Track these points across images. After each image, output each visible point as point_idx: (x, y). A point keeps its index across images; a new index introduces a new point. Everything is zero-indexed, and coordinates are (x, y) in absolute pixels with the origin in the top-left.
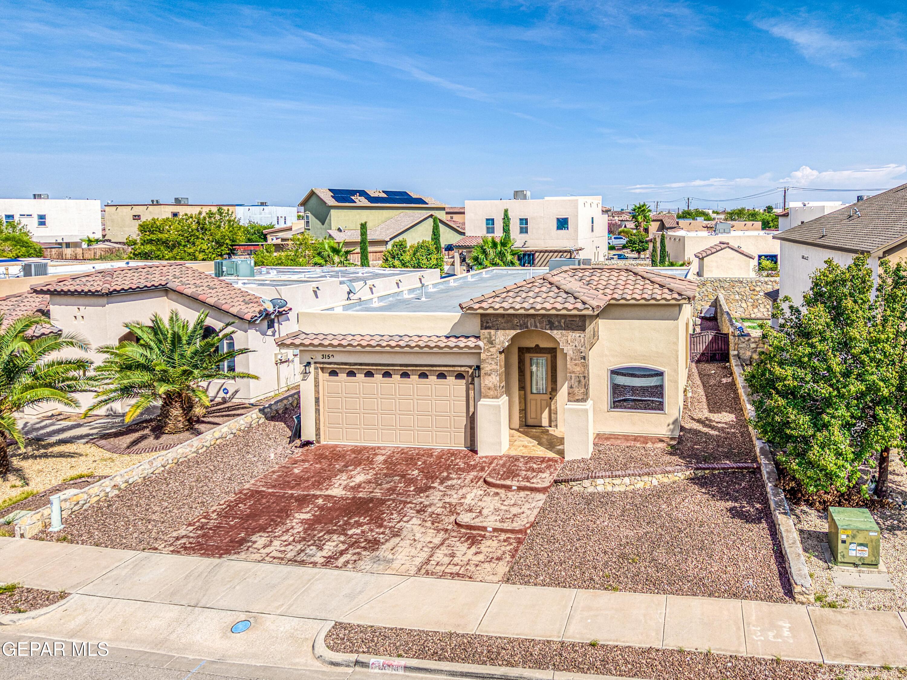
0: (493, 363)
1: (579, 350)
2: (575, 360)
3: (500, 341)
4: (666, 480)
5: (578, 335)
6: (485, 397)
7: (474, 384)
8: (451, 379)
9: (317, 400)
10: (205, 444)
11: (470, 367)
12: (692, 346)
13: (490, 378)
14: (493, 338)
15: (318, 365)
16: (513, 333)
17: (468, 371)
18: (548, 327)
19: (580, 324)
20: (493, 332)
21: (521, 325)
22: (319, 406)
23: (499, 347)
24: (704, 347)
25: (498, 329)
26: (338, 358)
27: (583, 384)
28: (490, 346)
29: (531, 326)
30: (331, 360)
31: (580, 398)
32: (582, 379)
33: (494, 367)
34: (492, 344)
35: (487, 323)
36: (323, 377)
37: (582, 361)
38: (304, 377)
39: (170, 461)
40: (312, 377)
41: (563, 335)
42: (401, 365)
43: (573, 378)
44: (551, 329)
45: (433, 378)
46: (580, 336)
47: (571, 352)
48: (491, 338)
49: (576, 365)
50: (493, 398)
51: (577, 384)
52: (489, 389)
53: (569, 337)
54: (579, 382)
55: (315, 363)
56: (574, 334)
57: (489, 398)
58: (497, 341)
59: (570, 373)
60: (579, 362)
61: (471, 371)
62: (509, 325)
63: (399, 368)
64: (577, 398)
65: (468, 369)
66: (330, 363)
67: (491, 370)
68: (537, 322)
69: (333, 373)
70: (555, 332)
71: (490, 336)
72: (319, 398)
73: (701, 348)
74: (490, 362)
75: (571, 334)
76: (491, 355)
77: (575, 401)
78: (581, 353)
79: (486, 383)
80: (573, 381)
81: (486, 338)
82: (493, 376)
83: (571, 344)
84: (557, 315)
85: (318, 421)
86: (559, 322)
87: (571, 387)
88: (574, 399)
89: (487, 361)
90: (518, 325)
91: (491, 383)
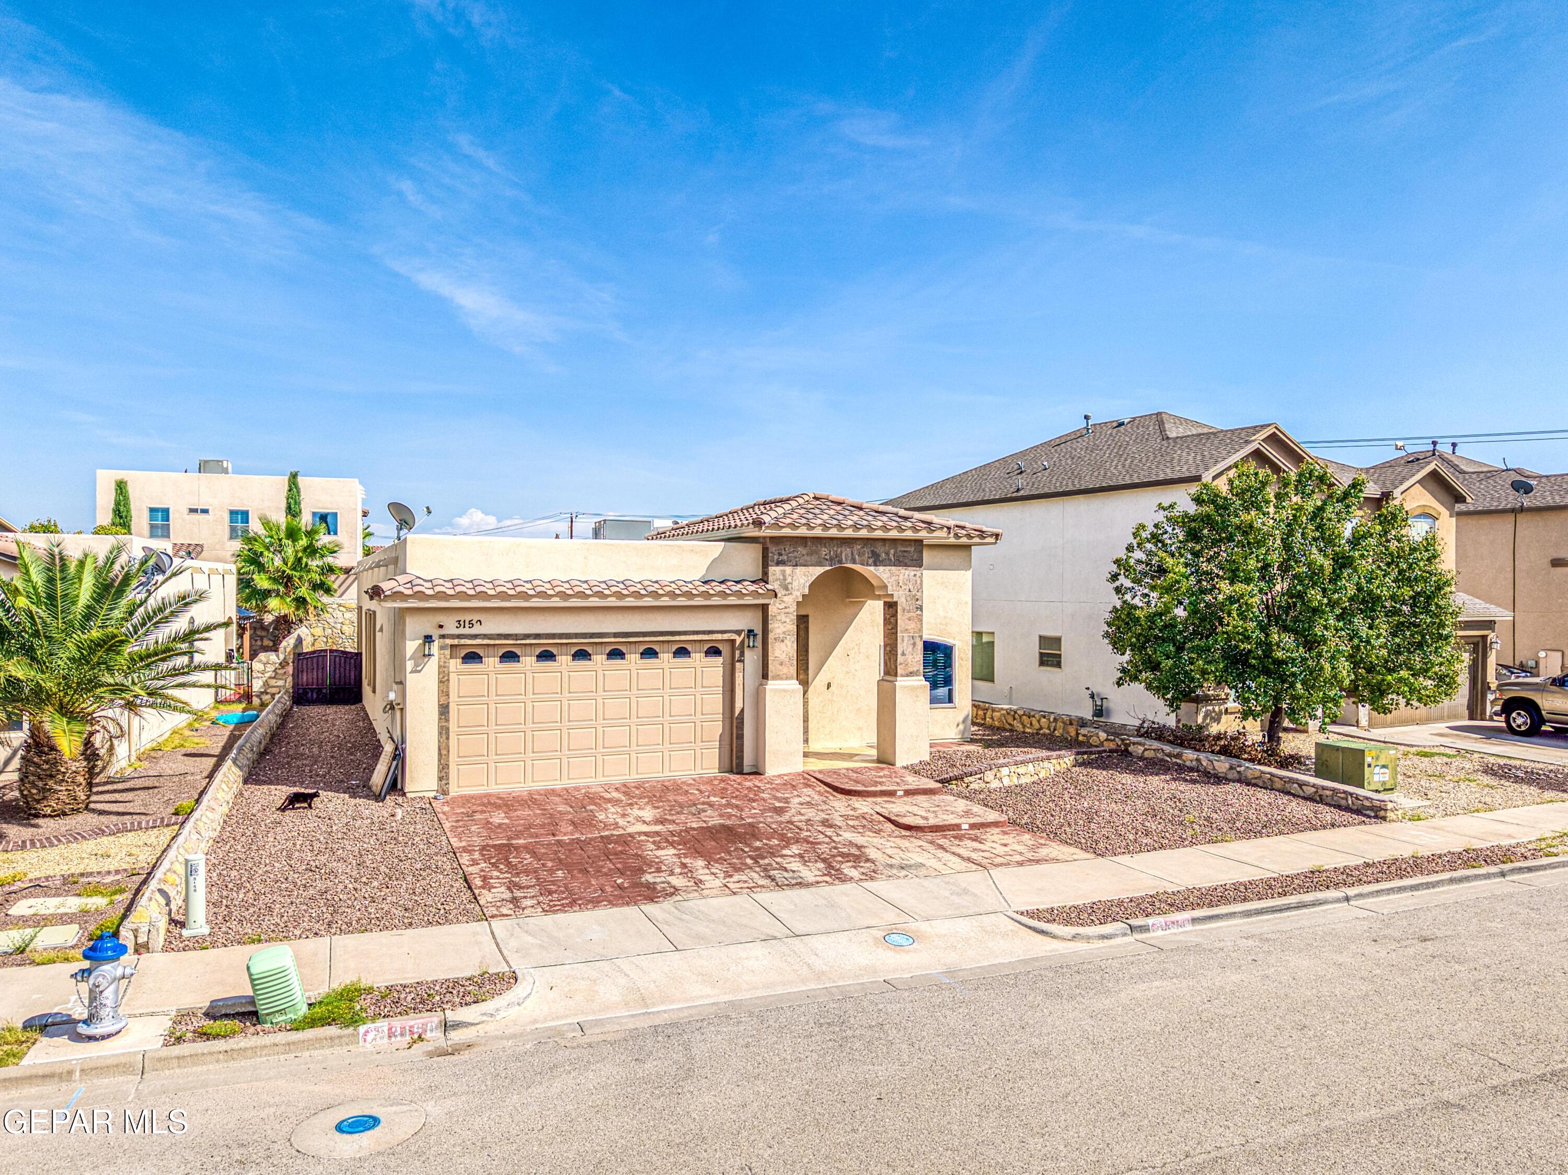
0: (787, 620)
1: (914, 596)
2: (909, 612)
3: (799, 585)
5: (913, 573)
6: (777, 677)
7: (743, 661)
8: (697, 657)
9: (444, 710)
11: (738, 632)
13: (782, 645)
14: (789, 580)
15: (449, 642)
16: (819, 570)
17: (733, 641)
18: (871, 561)
19: (915, 557)
20: (788, 570)
21: (831, 559)
22: (447, 720)
23: (798, 594)
25: (796, 565)
26: (492, 625)
27: (919, 648)
28: (784, 592)
29: (846, 560)
30: (477, 630)
31: (916, 670)
32: (918, 641)
33: (789, 627)
34: (787, 589)
35: (780, 554)
36: (455, 664)
37: (919, 612)
38: (416, 665)
40: (432, 666)
41: (892, 574)
42: (616, 635)
43: (906, 639)
44: (876, 565)
45: (666, 657)
46: (915, 575)
47: (903, 600)
48: (785, 579)
49: (909, 619)
51: (911, 647)
52: (781, 664)
53: (901, 577)
54: (914, 645)
55: (443, 637)
56: (907, 572)
57: (781, 679)
58: (795, 584)
59: (902, 632)
60: (914, 615)
61: (739, 640)
62: (814, 558)
63: (613, 640)
64: (911, 670)
65: (734, 636)
66: (475, 636)
67: (784, 633)
68: (855, 553)
69: (472, 657)
70: (881, 568)
71: (784, 576)
72: (447, 706)
74: (784, 619)
75: (903, 571)
76: (786, 608)
77: (907, 676)
78: (917, 600)
79: (776, 655)
80: (905, 644)
81: (777, 580)
82: (787, 642)
83: (904, 587)
84: (884, 540)
85: (444, 752)
86: (887, 554)
87: (903, 654)
88: (907, 672)
89: (779, 618)
90: (828, 557)
91: (784, 655)
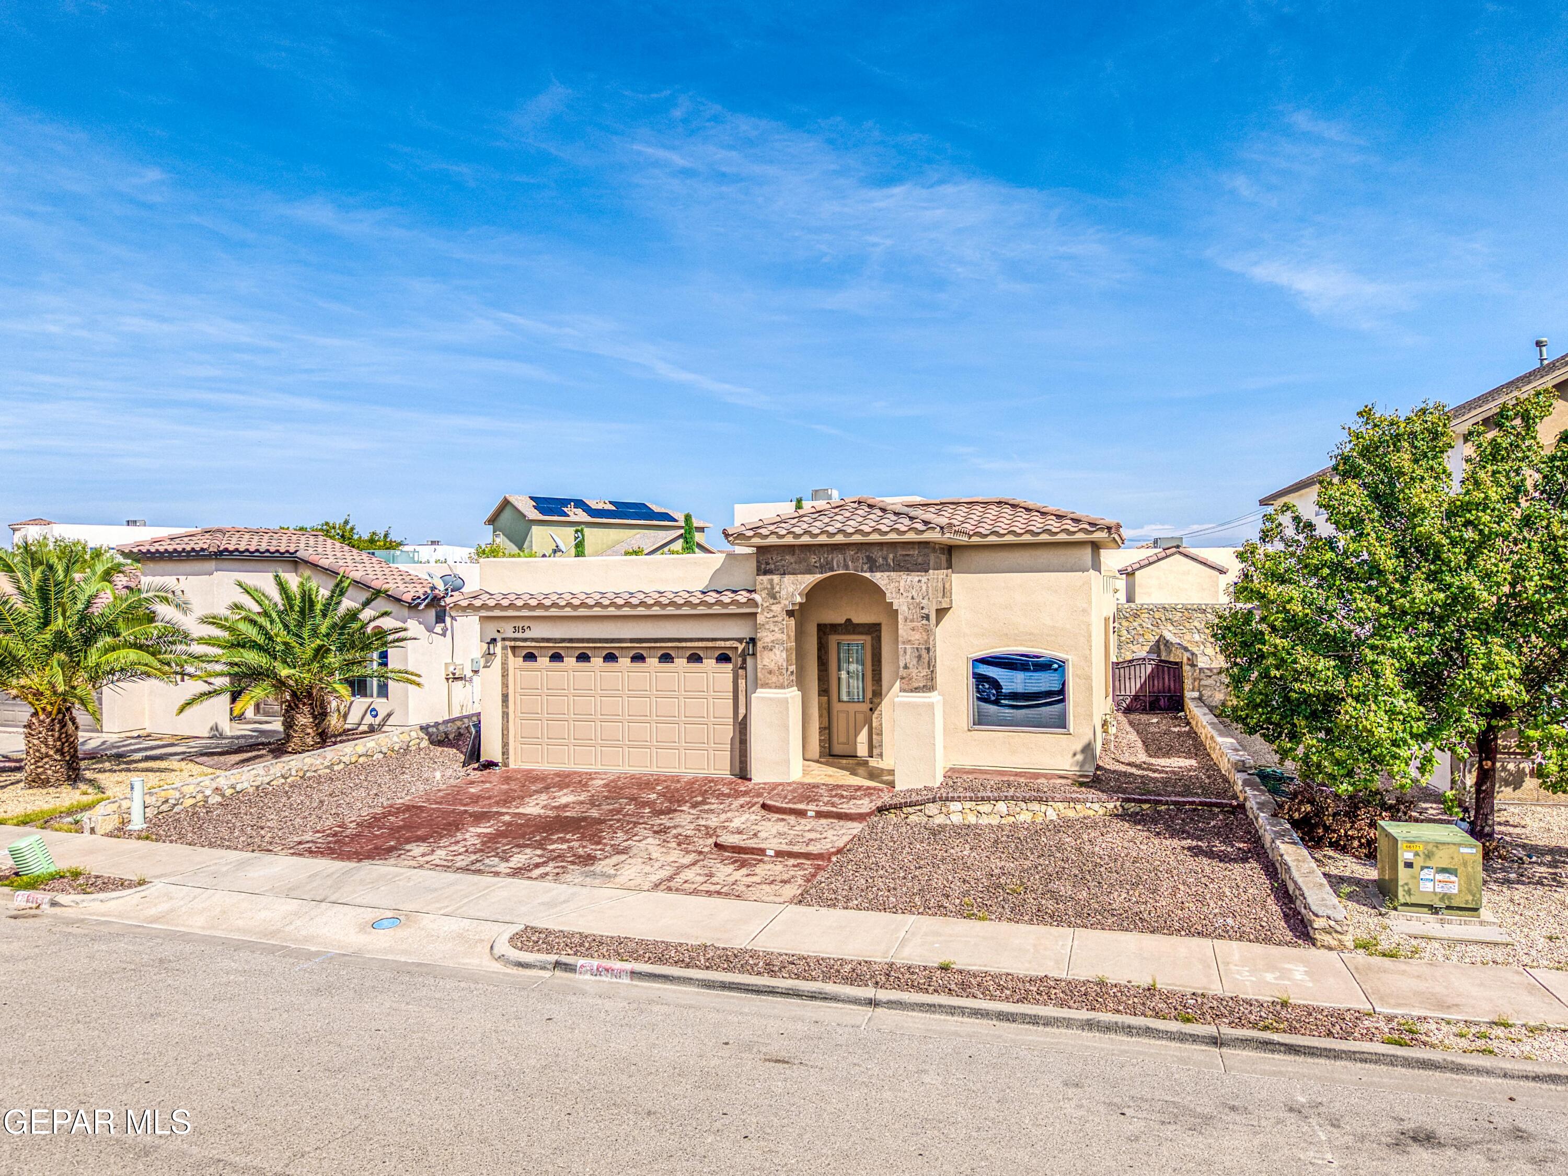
0: (776, 629)
1: (918, 604)
2: (912, 621)
3: (788, 593)
4: (1071, 814)
5: (917, 579)
6: (766, 685)
7: (745, 668)
8: (710, 663)
9: (505, 698)
10: (344, 759)
11: (740, 640)
12: (1117, 683)
13: (771, 654)
14: (777, 589)
15: (508, 643)
16: (810, 580)
17: (736, 648)
18: (866, 567)
19: (920, 560)
20: (776, 578)
21: (822, 567)
22: (507, 707)
23: (787, 602)
24: (1138, 686)
25: (784, 574)
26: (539, 631)
27: (926, 661)
28: (772, 601)
29: (838, 566)
30: (528, 634)
31: (921, 685)
32: (924, 653)
33: (778, 636)
34: (775, 598)
35: (767, 564)
36: (515, 662)
37: (924, 622)
38: (487, 662)
39: (294, 773)
40: (497, 663)
41: (891, 580)
42: (632, 640)
43: (909, 651)
44: (871, 571)
45: (681, 662)
46: (919, 581)
47: (905, 608)
48: (773, 588)
49: (913, 630)
50: (776, 687)
51: (915, 661)
52: (770, 672)
53: (902, 583)
54: (919, 657)
55: (504, 639)
56: (910, 578)
57: (770, 688)
58: (783, 593)
59: (904, 643)
60: (919, 624)
61: (741, 647)
62: (803, 566)
63: (629, 645)
64: (916, 685)
65: (736, 644)
66: (525, 640)
67: (773, 642)
68: (848, 559)
69: (530, 657)
70: (878, 575)
71: (772, 585)
72: (508, 696)
73: (1132, 687)
74: (772, 628)
75: (904, 577)
76: (774, 617)
77: (912, 691)
78: (923, 608)
79: (765, 663)
80: (908, 657)
81: (765, 589)
82: (776, 651)
83: (905, 594)
84: (881, 545)
85: (505, 732)
86: (885, 559)
87: (906, 667)
88: (910, 687)
89: (767, 627)
90: (818, 565)
91: (773, 663)
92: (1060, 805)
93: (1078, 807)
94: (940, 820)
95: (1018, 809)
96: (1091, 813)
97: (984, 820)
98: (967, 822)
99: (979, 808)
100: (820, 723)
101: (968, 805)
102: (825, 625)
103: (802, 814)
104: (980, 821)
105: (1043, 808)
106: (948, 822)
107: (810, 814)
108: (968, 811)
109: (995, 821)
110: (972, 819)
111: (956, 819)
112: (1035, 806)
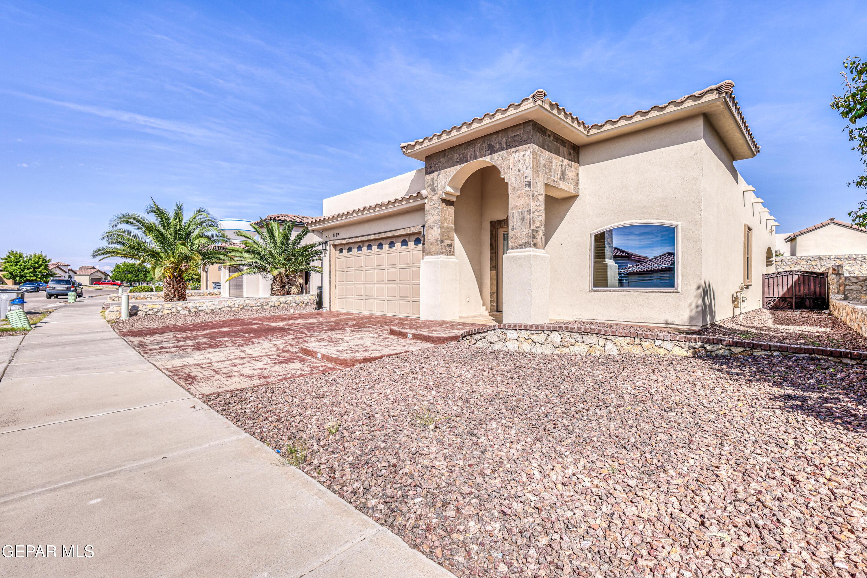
0: (435, 213)
1: (523, 175)
2: (519, 189)
3: (442, 186)
4: (636, 350)
5: (521, 153)
6: (429, 253)
8: (410, 245)
13: (432, 231)
14: (436, 184)
15: (331, 243)
16: (454, 173)
17: (421, 233)
18: (488, 154)
19: (525, 137)
20: (435, 177)
21: (461, 161)
22: (331, 278)
23: (441, 193)
25: (440, 172)
27: (528, 221)
28: (433, 193)
29: (470, 159)
30: (338, 237)
31: (524, 242)
32: (526, 214)
33: (436, 217)
34: (435, 191)
35: (431, 167)
36: (335, 254)
37: (527, 189)
38: (325, 254)
40: (328, 254)
41: (504, 159)
42: (375, 235)
43: (515, 215)
44: (491, 156)
45: (398, 246)
46: (524, 155)
47: (513, 180)
48: (433, 184)
49: (519, 197)
50: (435, 254)
51: (519, 222)
52: (432, 244)
53: (512, 160)
54: (523, 219)
55: (329, 241)
56: (517, 154)
57: (432, 255)
58: (439, 186)
59: (512, 209)
60: (523, 192)
63: (374, 238)
64: (520, 242)
65: (420, 229)
66: (337, 240)
67: (433, 222)
68: (477, 150)
69: (341, 250)
70: (495, 157)
71: (433, 181)
74: (433, 213)
75: (513, 155)
76: (434, 204)
77: (517, 248)
78: (526, 177)
79: (430, 238)
80: (515, 220)
81: (429, 186)
82: (435, 229)
83: (513, 169)
84: (498, 132)
85: (330, 292)
86: (500, 142)
87: (513, 229)
88: (516, 244)
89: (430, 212)
90: (458, 160)
91: (433, 238)
92: (623, 341)
93: (645, 344)
94: (498, 347)
95: (573, 341)
96: (662, 352)
97: (538, 350)
98: (521, 350)
99: (533, 337)
100: (491, 290)
101: (523, 334)
102: (495, 222)
103: (403, 335)
104: (534, 351)
105: (602, 342)
106: (505, 349)
107: (410, 336)
108: (522, 340)
109: (548, 350)
110: (526, 347)
111: (512, 346)
112: (592, 339)
